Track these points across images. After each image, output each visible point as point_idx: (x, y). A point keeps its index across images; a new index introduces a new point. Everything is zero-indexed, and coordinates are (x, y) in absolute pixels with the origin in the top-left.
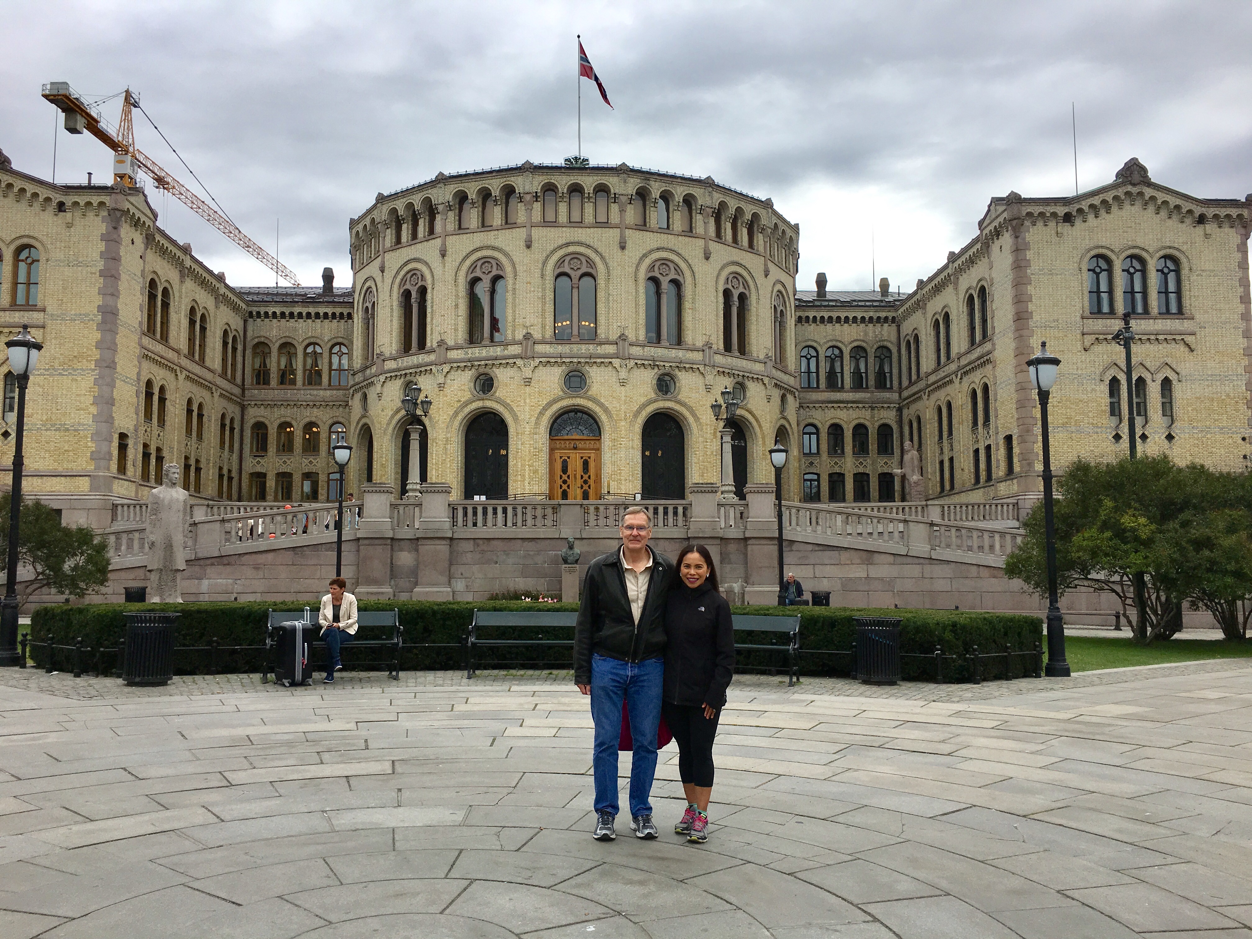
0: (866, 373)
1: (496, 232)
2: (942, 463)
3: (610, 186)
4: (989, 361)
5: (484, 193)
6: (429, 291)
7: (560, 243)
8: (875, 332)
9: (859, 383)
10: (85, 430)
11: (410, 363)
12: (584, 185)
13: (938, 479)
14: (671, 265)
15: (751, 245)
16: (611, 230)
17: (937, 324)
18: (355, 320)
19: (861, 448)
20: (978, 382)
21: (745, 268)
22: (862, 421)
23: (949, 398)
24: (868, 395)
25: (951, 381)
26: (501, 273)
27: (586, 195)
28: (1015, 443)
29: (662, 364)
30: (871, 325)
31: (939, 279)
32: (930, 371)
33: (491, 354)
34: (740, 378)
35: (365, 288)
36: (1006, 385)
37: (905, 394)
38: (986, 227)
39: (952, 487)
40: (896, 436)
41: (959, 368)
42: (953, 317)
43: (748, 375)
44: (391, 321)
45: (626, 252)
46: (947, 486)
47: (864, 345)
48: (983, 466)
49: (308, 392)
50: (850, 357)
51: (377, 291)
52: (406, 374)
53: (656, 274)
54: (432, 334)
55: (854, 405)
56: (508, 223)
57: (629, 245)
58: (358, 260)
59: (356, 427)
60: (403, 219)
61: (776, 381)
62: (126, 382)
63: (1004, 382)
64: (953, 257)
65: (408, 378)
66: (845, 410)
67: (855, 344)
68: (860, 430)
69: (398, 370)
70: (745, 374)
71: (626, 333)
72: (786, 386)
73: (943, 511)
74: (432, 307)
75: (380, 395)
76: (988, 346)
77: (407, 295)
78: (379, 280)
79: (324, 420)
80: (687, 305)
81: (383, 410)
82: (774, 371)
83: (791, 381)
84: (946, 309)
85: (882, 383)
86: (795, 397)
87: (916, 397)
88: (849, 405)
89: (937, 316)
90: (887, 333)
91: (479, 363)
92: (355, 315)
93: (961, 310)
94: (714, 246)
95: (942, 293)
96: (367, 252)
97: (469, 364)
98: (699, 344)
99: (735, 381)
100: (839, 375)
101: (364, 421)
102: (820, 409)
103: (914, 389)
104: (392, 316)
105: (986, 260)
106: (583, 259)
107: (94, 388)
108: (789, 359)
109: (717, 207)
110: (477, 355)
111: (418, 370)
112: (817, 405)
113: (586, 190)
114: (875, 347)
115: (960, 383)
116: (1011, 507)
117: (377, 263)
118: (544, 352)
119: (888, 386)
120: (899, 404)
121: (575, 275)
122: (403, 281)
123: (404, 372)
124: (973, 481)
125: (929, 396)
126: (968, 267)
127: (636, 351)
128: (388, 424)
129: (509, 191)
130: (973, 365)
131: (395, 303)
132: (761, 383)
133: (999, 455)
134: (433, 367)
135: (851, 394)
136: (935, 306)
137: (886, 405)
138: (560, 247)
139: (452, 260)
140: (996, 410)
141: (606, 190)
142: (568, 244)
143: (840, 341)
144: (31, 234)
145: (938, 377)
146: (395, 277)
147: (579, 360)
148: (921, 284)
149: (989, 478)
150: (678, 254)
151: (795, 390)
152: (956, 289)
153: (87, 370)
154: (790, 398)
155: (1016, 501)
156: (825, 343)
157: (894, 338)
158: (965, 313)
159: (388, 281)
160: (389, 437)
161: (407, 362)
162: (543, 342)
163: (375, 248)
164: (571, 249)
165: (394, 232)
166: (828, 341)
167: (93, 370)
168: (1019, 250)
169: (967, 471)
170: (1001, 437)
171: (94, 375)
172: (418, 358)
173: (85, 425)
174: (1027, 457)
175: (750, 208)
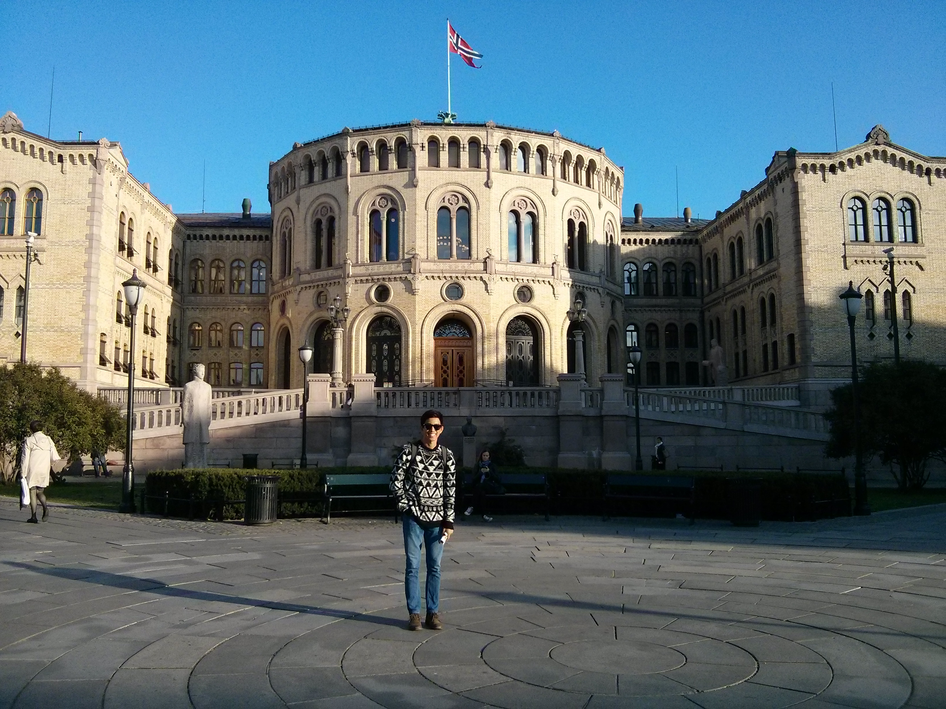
0: (675, 283)
1: (391, 174)
2: (737, 355)
3: (480, 139)
4: (774, 276)
5: (381, 143)
6: (337, 220)
7: (441, 183)
8: (682, 251)
9: (669, 292)
10: (77, 331)
11: (322, 276)
12: (460, 138)
13: (734, 367)
14: (528, 201)
15: (588, 184)
16: (481, 173)
17: (732, 245)
18: (274, 242)
19: (672, 343)
20: (766, 292)
21: (584, 202)
22: (673, 321)
23: (742, 304)
24: (678, 301)
25: (744, 291)
26: (395, 207)
27: (462, 146)
28: (796, 340)
29: (521, 278)
30: (679, 246)
31: (733, 211)
32: (727, 282)
33: (387, 270)
34: (581, 288)
35: (283, 216)
36: (789, 296)
37: (706, 300)
38: (771, 174)
39: (746, 374)
40: (699, 333)
41: (751, 281)
42: (746, 240)
43: (587, 286)
44: (306, 243)
45: (493, 190)
46: (742, 372)
47: (674, 261)
48: (770, 357)
49: (234, 298)
50: (663, 271)
51: (294, 220)
52: (318, 286)
53: (516, 208)
54: (339, 254)
55: (667, 309)
56: (400, 167)
57: (494, 185)
58: (276, 194)
59: (276, 327)
60: (315, 163)
61: (608, 291)
62: (105, 293)
63: (787, 293)
64: (744, 194)
65: (320, 289)
66: (659, 313)
67: (667, 260)
68: (671, 328)
69: (312, 282)
70: (585, 285)
71: (493, 253)
72: (615, 294)
73: (744, 394)
74: (339, 233)
75: (297, 302)
76: (774, 264)
77: (318, 223)
78: (295, 210)
79: (247, 320)
80: (541, 232)
81: (299, 314)
82: (606, 283)
83: (619, 290)
84: (740, 235)
85: (687, 291)
86: (622, 303)
87: (716, 302)
88: (663, 309)
89: (732, 240)
90: (692, 250)
91: (378, 277)
92: (274, 238)
93: (751, 235)
94: (560, 185)
95: (736, 222)
96: (285, 188)
97: (370, 279)
98: (550, 262)
99: (577, 291)
100: (654, 285)
101: (282, 322)
102: (640, 312)
103: (714, 296)
104: (306, 239)
105: (770, 198)
106: (460, 196)
107: (83, 298)
108: (617, 274)
109: (563, 155)
110: (376, 271)
111: (328, 282)
112: (638, 309)
113: (461, 143)
114: (683, 263)
115: (752, 292)
116: (794, 390)
117: (293, 197)
118: (429, 268)
119: (693, 293)
120: (701, 308)
121: (454, 209)
122: (315, 213)
123: (316, 284)
124: (762, 370)
125: (726, 302)
126: (757, 203)
127: (499, 268)
128: (303, 325)
129: (400, 142)
130: (762, 279)
131: (309, 230)
132: (596, 291)
133: (784, 349)
134: (341, 280)
135: (664, 300)
136: (730, 231)
137: (691, 309)
138: (441, 186)
139: (356, 196)
140: (781, 314)
141: (477, 142)
142: (447, 184)
143: (655, 258)
144: (37, 180)
145: (734, 288)
146: (308, 209)
147: (457, 275)
148: (719, 214)
149: (776, 367)
150: (533, 192)
151: (621, 297)
152: (748, 219)
153: (78, 284)
154: (618, 304)
155: (797, 385)
156: (644, 260)
157: (697, 255)
158: (755, 239)
159: (303, 211)
160: (304, 335)
161: (319, 276)
162: (427, 260)
163: (291, 185)
164: (451, 188)
165: (307, 173)
166: (646, 258)
167: (82, 284)
168: (797, 192)
169: (757, 361)
170: (785, 335)
171: (82, 288)
172: (328, 273)
173: (76, 327)
174: (806, 351)
175: (588, 155)
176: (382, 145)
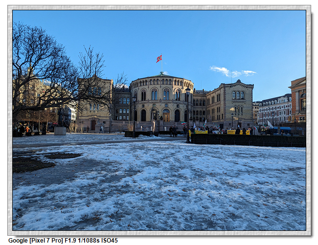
0: (202, 103)
2: (212, 116)
3: (171, 79)
4: (220, 104)
6: (146, 93)
7: (165, 87)
8: (203, 98)
9: (200, 105)
11: (143, 102)
13: (212, 119)
14: (179, 90)
16: (171, 85)
17: (212, 98)
19: (201, 114)
20: (218, 106)
23: (214, 108)
24: (202, 107)
25: (214, 106)
26: (156, 91)
27: (168, 80)
28: (223, 115)
29: (177, 103)
31: (213, 92)
33: (155, 102)
38: (220, 86)
40: (205, 112)
41: (216, 104)
42: (215, 97)
47: (201, 99)
48: (219, 117)
49: (124, 105)
50: (200, 101)
51: (138, 92)
52: (142, 104)
54: (147, 98)
56: (157, 84)
60: (142, 82)
63: (222, 107)
64: (215, 89)
66: (199, 109)
68: (201, 111)
71: (173, 99)
74: (147, 95)
75: (138, 106)
76: (220, 102)
77: (142, 93)
78: (138, 90)
79: (126, 109)
80: (181, 95)
83: (192, 105)
85: (204, 105)
87: (209, 107)
90: (205, 98)
91: (153, 103)
94: (184, 87)
98: (182, 100)
100: (198, 104)
102: (195, 108)
104: (140, 96)
105: (220, 91)
106: (168, 89)
108: (192, 102)
114: (203, 100)
115: (216, 106)
118: (162, 101)
120: (206, 108)
121: (166, 91)
125: (211, 107)
126: (217, 91)
127: (174, 102)
128: (140, 110)
129: (158, 79)
130: (218, 104)
133: (221, 116)
134: (147, 103)
137: (204, 108)
139: (150, 89)
140: (221, 110)
143: (198, 99)
145: (212, 105)
146: (141, 90)
147: (167, 103)
152: (215, 93)
158: (217, 97)
160: (140, 112)
163: (137, 86)
165: (140, 84)
168: (225, 90)
169: (216, 118)
170: (221, 114)
172: (145, 102)
173: (107, 111)
174: (225, 117)
175: (189, 82)
176: (154, 80)
